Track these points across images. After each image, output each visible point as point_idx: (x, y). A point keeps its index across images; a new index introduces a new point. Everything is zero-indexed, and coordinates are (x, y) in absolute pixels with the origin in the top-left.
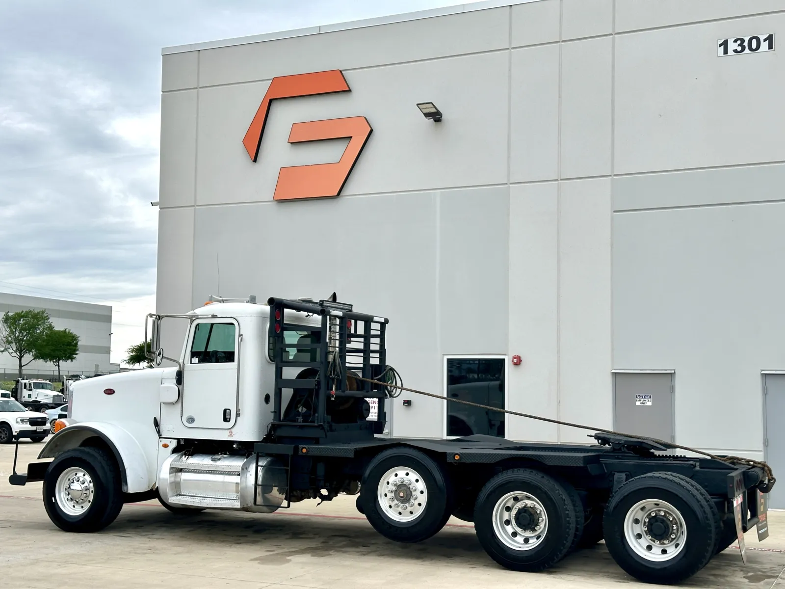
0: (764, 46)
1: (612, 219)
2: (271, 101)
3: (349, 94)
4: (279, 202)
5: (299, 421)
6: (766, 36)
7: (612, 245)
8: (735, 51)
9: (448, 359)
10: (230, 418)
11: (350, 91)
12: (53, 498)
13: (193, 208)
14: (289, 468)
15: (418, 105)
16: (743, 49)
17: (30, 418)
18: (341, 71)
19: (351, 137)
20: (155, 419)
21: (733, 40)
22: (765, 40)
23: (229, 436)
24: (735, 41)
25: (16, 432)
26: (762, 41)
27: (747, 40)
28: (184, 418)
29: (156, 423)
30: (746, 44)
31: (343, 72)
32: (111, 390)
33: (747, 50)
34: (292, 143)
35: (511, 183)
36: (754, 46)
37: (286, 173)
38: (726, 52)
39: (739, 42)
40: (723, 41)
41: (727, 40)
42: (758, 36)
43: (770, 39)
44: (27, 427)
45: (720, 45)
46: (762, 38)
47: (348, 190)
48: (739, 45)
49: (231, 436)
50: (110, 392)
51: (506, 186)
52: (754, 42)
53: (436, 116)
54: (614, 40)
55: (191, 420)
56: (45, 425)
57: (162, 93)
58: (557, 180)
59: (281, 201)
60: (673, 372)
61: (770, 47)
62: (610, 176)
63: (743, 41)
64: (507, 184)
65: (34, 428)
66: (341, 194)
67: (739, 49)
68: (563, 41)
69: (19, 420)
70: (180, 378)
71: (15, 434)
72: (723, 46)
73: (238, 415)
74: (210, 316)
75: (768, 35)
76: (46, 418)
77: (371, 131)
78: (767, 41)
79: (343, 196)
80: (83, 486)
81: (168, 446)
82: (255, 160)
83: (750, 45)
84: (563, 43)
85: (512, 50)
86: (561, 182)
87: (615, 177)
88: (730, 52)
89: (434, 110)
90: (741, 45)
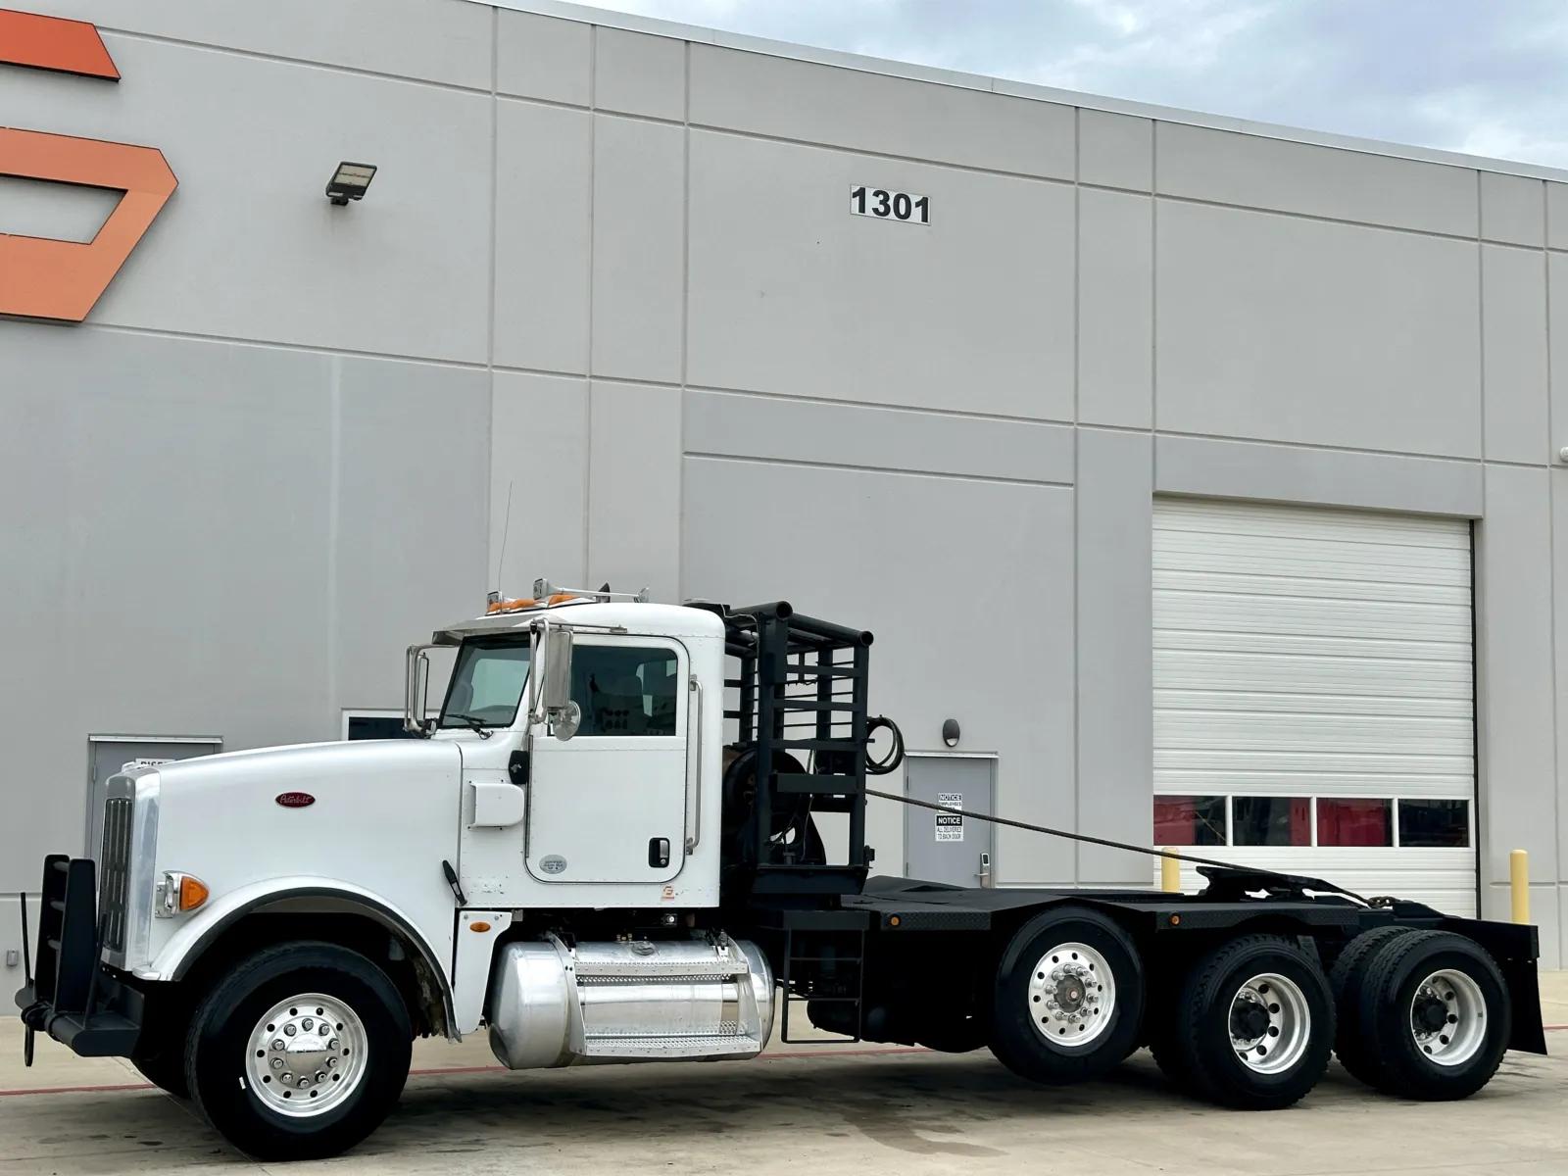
0: (917, 213)
1: (683, 467)
3: (110, 86)
5: (789, 861)
6: (920, 198)
8: (876, 210)
10: (667, 860)
11: (116, 79)
12: (241, 1079)
14: (860, 960)
16: (887, 212)
18: (92, 28)
19: (124, 192)
20: (446, 864)
21: (873, 190)
22: (917, 205)
23: (663, 898)
24: (876, 194)
26: (913, 204)
27: (892, 196)
28: (534, 863)
29: (450, 875)
30: (891, 203)
31: (99, 32)
32: (301, 795)
33: (892, 215)
35: (495, 367)
36: (902, 210)
38: (862, 209)
39: (881, 197)
40: (858, 188)
41: (864, 189)
42: (909, 196)
43: (924, 204)
45: (855, 195)
46: (914, 200)
48: (881, 202)
49: (669, 897)
50: (296, 800)
51: (485, 370)
52: (903, 203)
54: (687, 134)
55: (555, 864)
58: (588, 377)
61: (925, 218)
62: (679, 385)
63: (887, 197)
64: (485, 366)
67: (882, 209)
68: (596, 110)
70: (520, 768)
72: (858, 198)
73: (688, 850)
74: (607, 631)
75: (922, 197)
77: (176, 188)
78: (921, 207)
80: (327, 1039)
81: (488, 928)
83: (895, 206)
84: (596, 114)
85: (498, 98)
86: (593, 381)
87: (687, 390)
88: (869, 211)
89: (362, 182)
90: (884, 202)
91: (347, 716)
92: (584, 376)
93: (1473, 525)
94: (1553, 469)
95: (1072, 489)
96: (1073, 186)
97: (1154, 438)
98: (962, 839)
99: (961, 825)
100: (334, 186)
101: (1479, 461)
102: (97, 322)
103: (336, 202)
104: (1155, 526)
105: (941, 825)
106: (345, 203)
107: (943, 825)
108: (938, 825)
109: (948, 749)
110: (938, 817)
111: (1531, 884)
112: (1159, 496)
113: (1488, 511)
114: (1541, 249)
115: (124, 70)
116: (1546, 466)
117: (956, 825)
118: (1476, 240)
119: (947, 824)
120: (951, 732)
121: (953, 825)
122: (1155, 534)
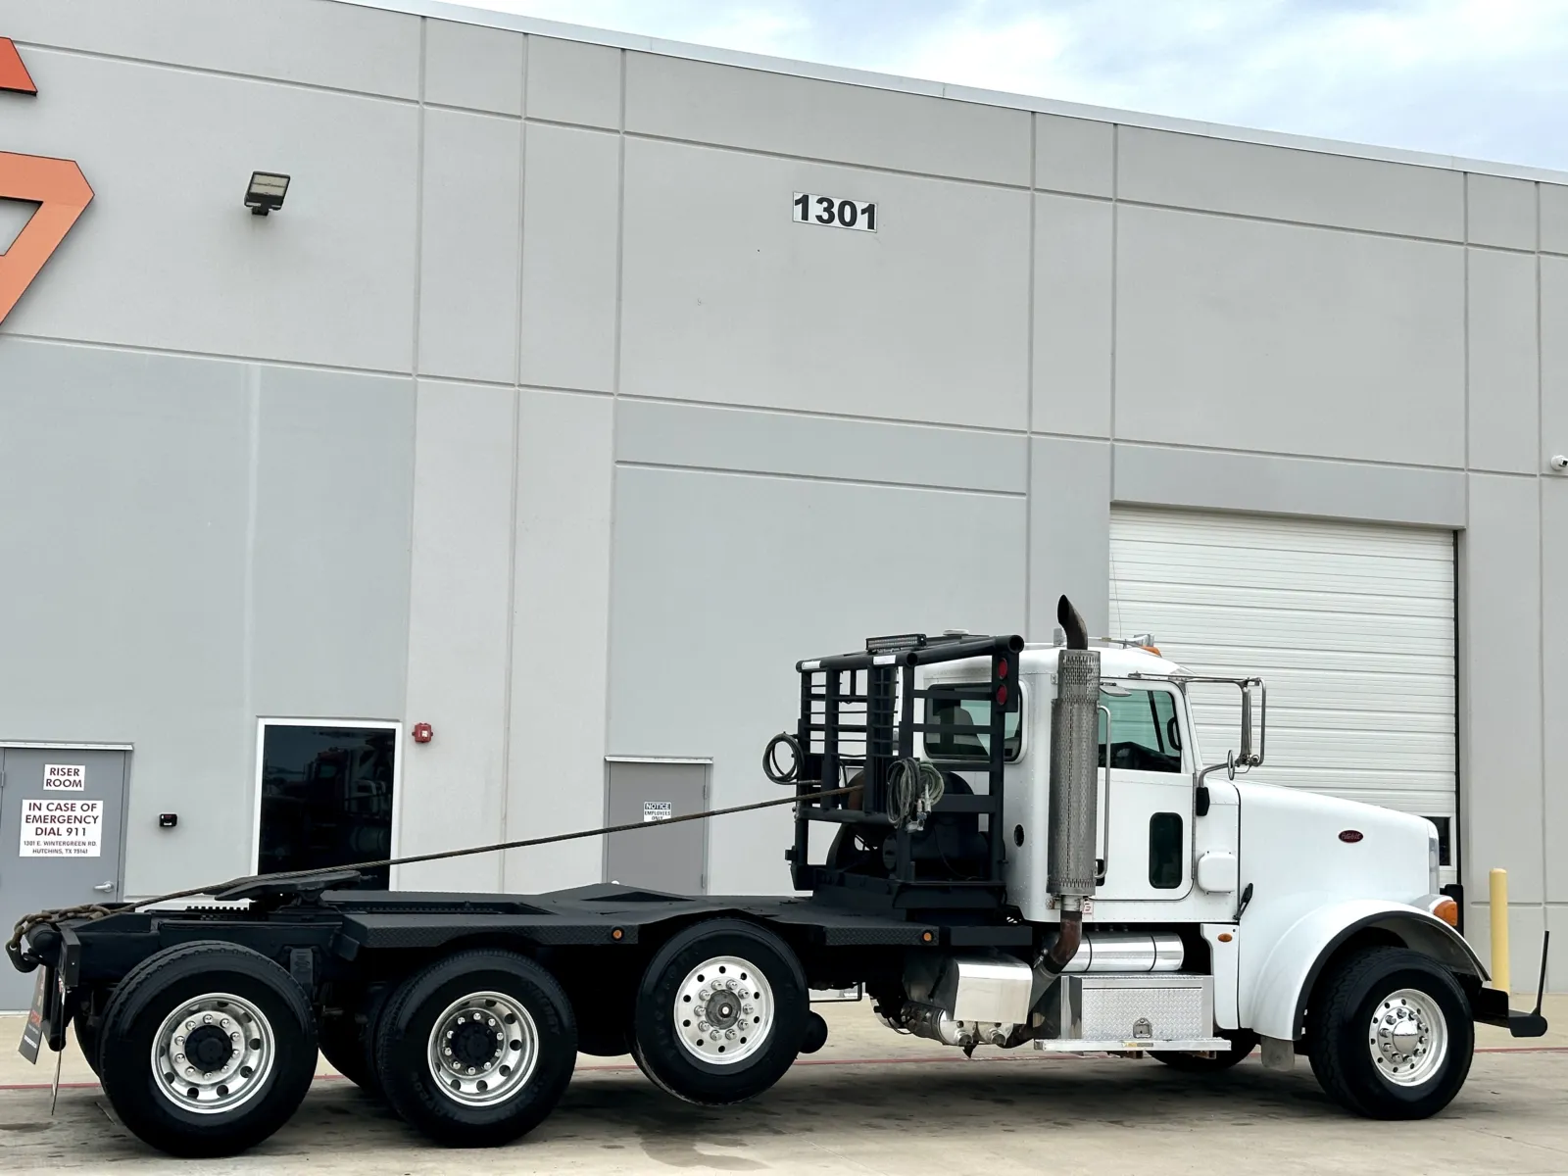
0: (862, 220)
1: (615, 476)
3: (29, 100)
6: (866, 205)
7: (613, 523)
8: (819, 218)
9: (266, 726)
11: (34, 93)
16: (831, 219)
18: (13, 44)
19: (40, 203)
21: (817, 198)
22: (863, 212)
24: (820, 201)
26: (859, 211)
27: (836, 203)
30: (835, 210)
33: (836, 222)
35: (420, 376)
36: (847, 218)
38: (805, 216)
39: (825, 204)
40: (800, 196)
41: (807, 196)
42: (855, 203)
43: (870, 210)
45: (797, 202)
46: (860, 206)
48: (825, 210)
51: (410, 379)
52: (848, 209)
54: (623, 142)
58: (516, 386)
60: (708, 762)
61: (871, 225)
62: (612, 394)
63: (831, 204)
64: (410, 375)
67: (826, 216)
68: (528, 119)
72: (801, 205)
75: (868, 204)
77: (92, 199)
78: (867, 214)
83: (839, 213)
84: (527, 122)
85: (425, 107)
86: (521, 390)
87: (620, 399)
88: (812, 219)
89: (279, 192)
90: (827, 210)
91: (262, 723)
92: (513, 385)
93: (1456, 535)
94: (1543, 478)
95: (1024, 498)
96: (1028, 192)
97: (1113, 447)
100: (251, 197)
101: (1463, 470)
102: (12, 332)
103: (256, 212)
104: (1113, 536)
106: (266, 214)
111: (1509, 904)
112: (1117, 506)
113: (1470, 524)
114: (1533, 253)
115: (40, 85)
116: (1535, 476)
118: (1461, 244)
122: (1113, 545)
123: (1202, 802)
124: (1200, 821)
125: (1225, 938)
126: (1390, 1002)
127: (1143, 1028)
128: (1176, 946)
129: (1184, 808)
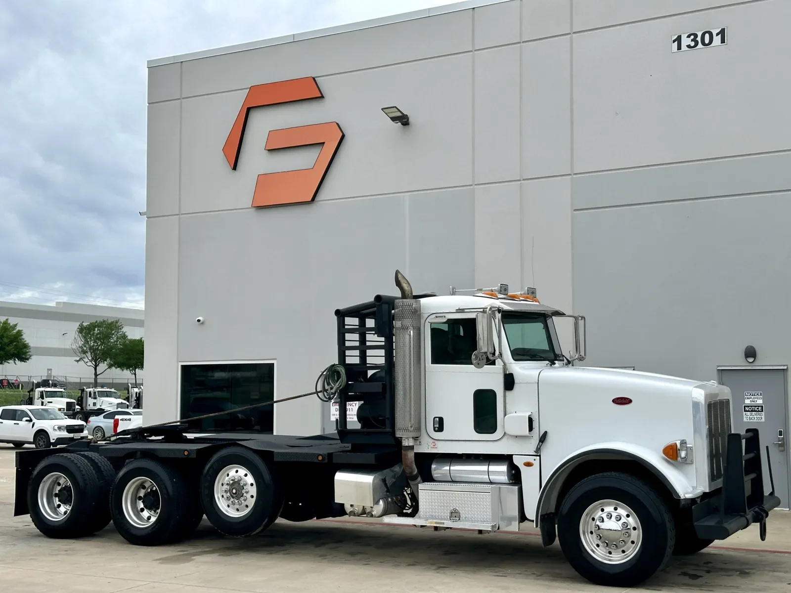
0: (717, 40)
1: (573, 218)
2: (249, 110)
3: (322, 100)
4: (257, 209)
6: (718, 30)
8: (689, 46)
11: (322, 97)
13: (178, 216)
15: (382, 109)
16: (696, 44)
17: (67, 426)
18: (314, 79)
19: (324, 143)
21: (687, 35)
22: (717, 34)
24: (689, 36)
25: (54, 439)
26: (714, 35)
27: (700, 35)
30: (699, 39)
31: (316, 79)
33: (700, 45)
34: (269, 150)
35: (476, 185)
36: (707, 41)
37: (264, 181)
38: (679, 48)
39: (692, 37)
40: (676, 37)
41: (681, 36)
42: (711, 31)
43: (722, 33)
44: (65, 434)
45: (674, 41)
46: (714, 33)
47: (322, 196)
48: (692, 40)
51: (471, 187)
52: (707, 36)
53: (403, 120)
54: (571, 39)
56: (82, 432)
57: (148, 105)
58: (520, 180)
59: (260, 208)
61: (723, 41)
62: (570, 175)
63: (696, 36)
64: (472, 185)
65: (71, 435)
66: (316, 199)
67: (693, 44)
68: (523, 42)
69: (56, 428)
71: (52, 441)
72: (676, 42)
75: (720, 29)
76: (83, 425)
77: (343, 136)
78: (720, 36)
79: (318, 201)
82: (235, 168)
83: (703, 40)
84: (523, 44)
85: (475, 52)
86: (523, 182)
87: (574, 176)
88: (684, 47)
90: (694, 40)
98: (763, 420)
99: (762, 411)
103: (403, 124)
105: (747, 411)
106: (407, 124)
107: (749, 411)
108: (745, 411)
109: (748, 364)
110: (745, 407)
117: (759, 411)
119: (752, 411)
120: (750, 353)
121: (756, 411)
123: (509, 382)
124: (508, 393)
125: (528, 464)
126: (604, 508)
127: (455, 515)
128: (503, 468)
129: (498, 387)
